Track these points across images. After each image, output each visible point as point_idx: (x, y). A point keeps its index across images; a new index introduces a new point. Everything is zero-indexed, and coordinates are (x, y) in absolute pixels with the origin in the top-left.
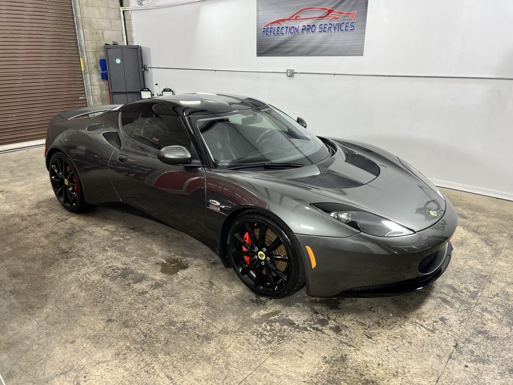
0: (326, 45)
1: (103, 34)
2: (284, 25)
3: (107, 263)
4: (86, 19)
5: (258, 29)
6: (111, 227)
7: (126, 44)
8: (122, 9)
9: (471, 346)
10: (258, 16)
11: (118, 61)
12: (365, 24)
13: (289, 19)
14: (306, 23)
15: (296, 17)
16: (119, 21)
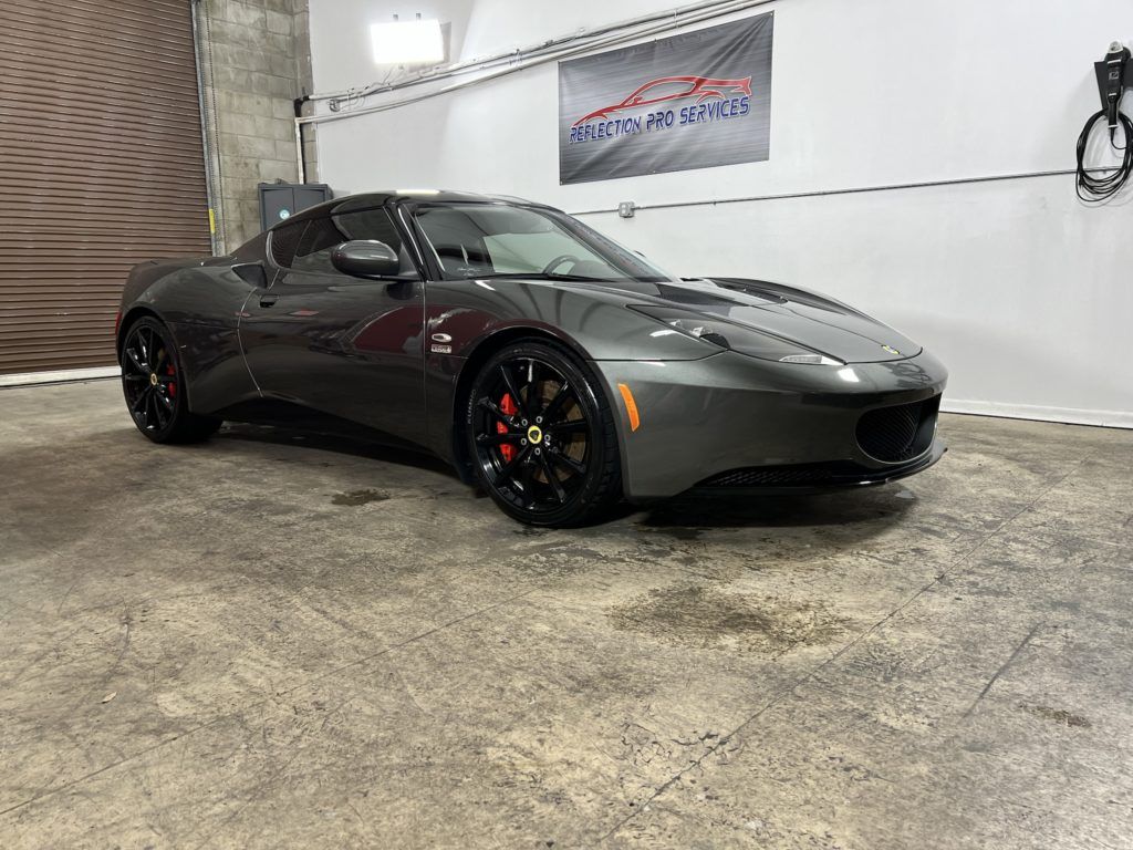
0: (695, 148)
1: (257, 166)
2: (612, 117)
4: (225, 136)
5: (562, 131)
8: (297, 121)
9: (972, 578)
10: (561, 107)
11: (285, 215)
12: (770, 100)
13: (622, 106)
14: (654, 109)
15: (633, 101)
16: (292, 144)
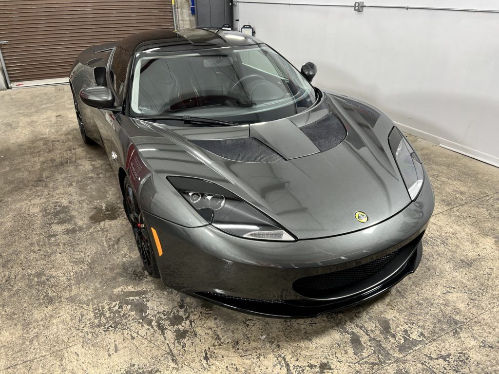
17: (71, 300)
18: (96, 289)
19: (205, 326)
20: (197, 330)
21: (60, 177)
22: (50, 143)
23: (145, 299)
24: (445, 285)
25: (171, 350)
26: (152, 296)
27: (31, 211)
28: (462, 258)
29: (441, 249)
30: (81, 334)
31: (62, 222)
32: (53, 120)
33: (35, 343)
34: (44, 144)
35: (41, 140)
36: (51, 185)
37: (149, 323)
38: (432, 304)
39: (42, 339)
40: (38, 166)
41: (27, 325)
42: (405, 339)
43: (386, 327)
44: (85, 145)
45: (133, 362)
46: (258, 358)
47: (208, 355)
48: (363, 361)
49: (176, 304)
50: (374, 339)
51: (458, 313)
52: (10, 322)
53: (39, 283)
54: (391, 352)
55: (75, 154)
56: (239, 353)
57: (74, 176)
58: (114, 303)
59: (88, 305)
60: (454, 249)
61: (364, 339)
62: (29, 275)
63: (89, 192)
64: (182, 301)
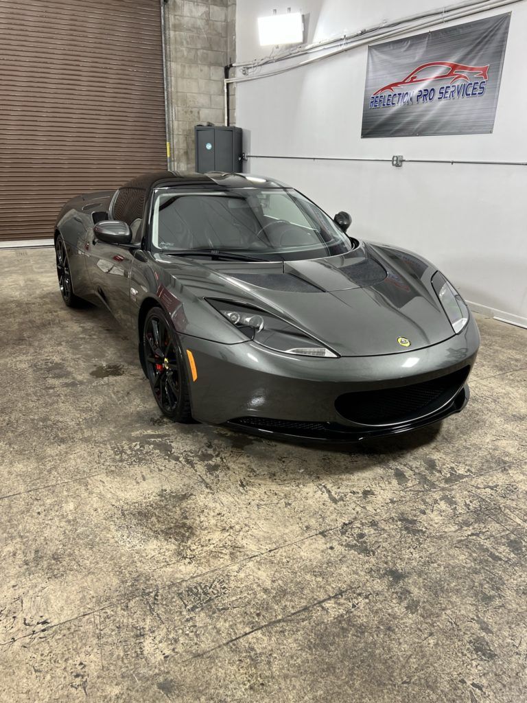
1: (199, 113)
3: (47, 356)
4: (179, 94)
6: (89, 325)
7: (226, 125)
8: (225, 81)
11: (209, 146)
16: (221, 97)
17: (86, 440)
18: (111, 433)
19: (238, 461)
20: (229, 465)
21: (45, 338)
22: (24, 306)
23: (168, 441)
24: (494, 434)
25: (203, 480)
26: (176, 438)
27: (18, 367)
28: (514, 413)
29: (493, 406)
30: (102, 467)
31: (58, 376)
32: (22, 283)
33: (55, 473)
34: (17, 306)
35: (12, 302)
36: (36, 344)
37: (177, 459)
38: (480, 449)
39: (61, 470)
40: (16, 326)
41: (41, 459)
42: (452, 474)
43: (431, 465)
44: (68, 308)
45: (164, 488)
46: (298, 486)
47: (244, 483)
48: (408, 489)
49: (203, 444)
50: (419, 474)
51: (507, 456)
52: (22, 457)
53: (46, 427)
54: (437, 483)
55: (57, 316)
56: (277, 482)
57: (62, 337)
58: (134, 444)
59: (105, 445)
60: (506, 406)
61: (408, 473)
62: (33, 420)
63: (82, 351)
64: (210, 443)
